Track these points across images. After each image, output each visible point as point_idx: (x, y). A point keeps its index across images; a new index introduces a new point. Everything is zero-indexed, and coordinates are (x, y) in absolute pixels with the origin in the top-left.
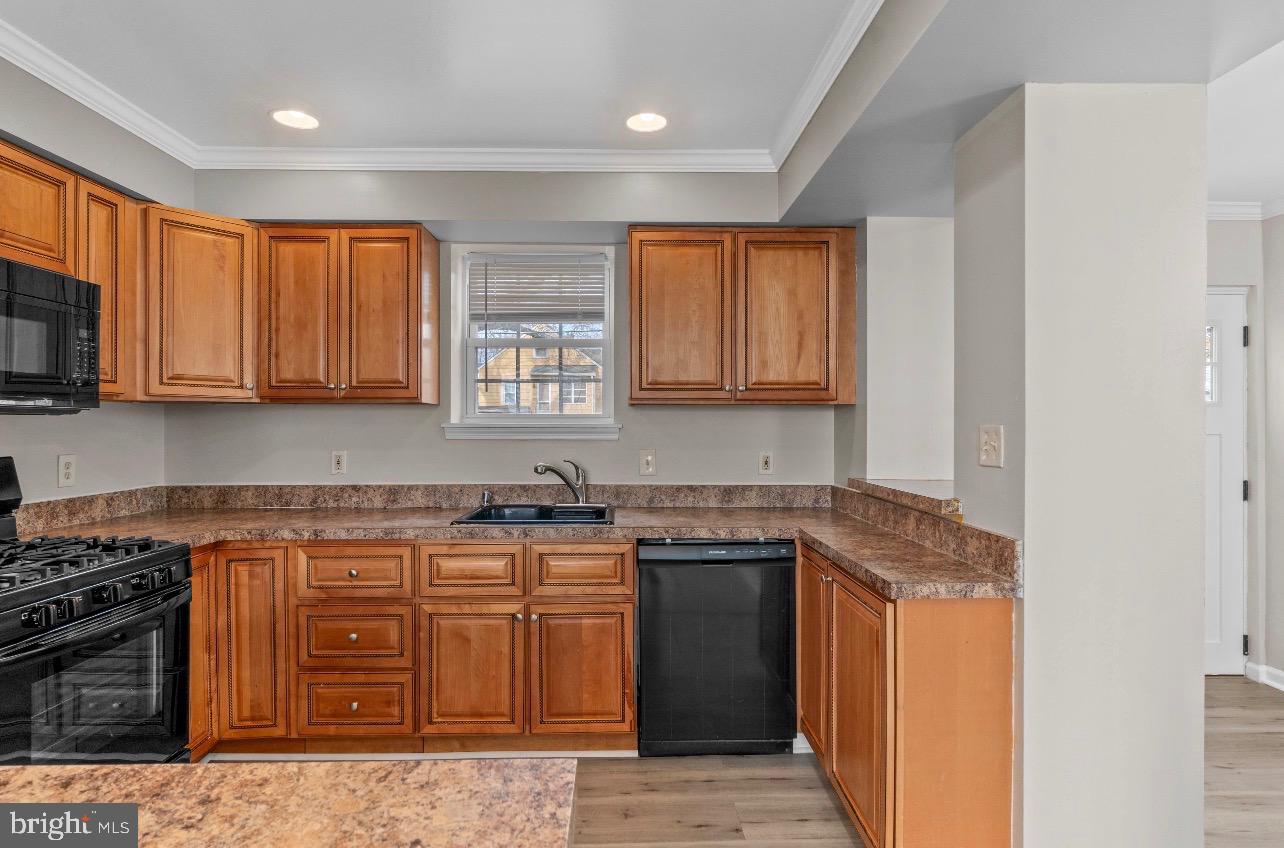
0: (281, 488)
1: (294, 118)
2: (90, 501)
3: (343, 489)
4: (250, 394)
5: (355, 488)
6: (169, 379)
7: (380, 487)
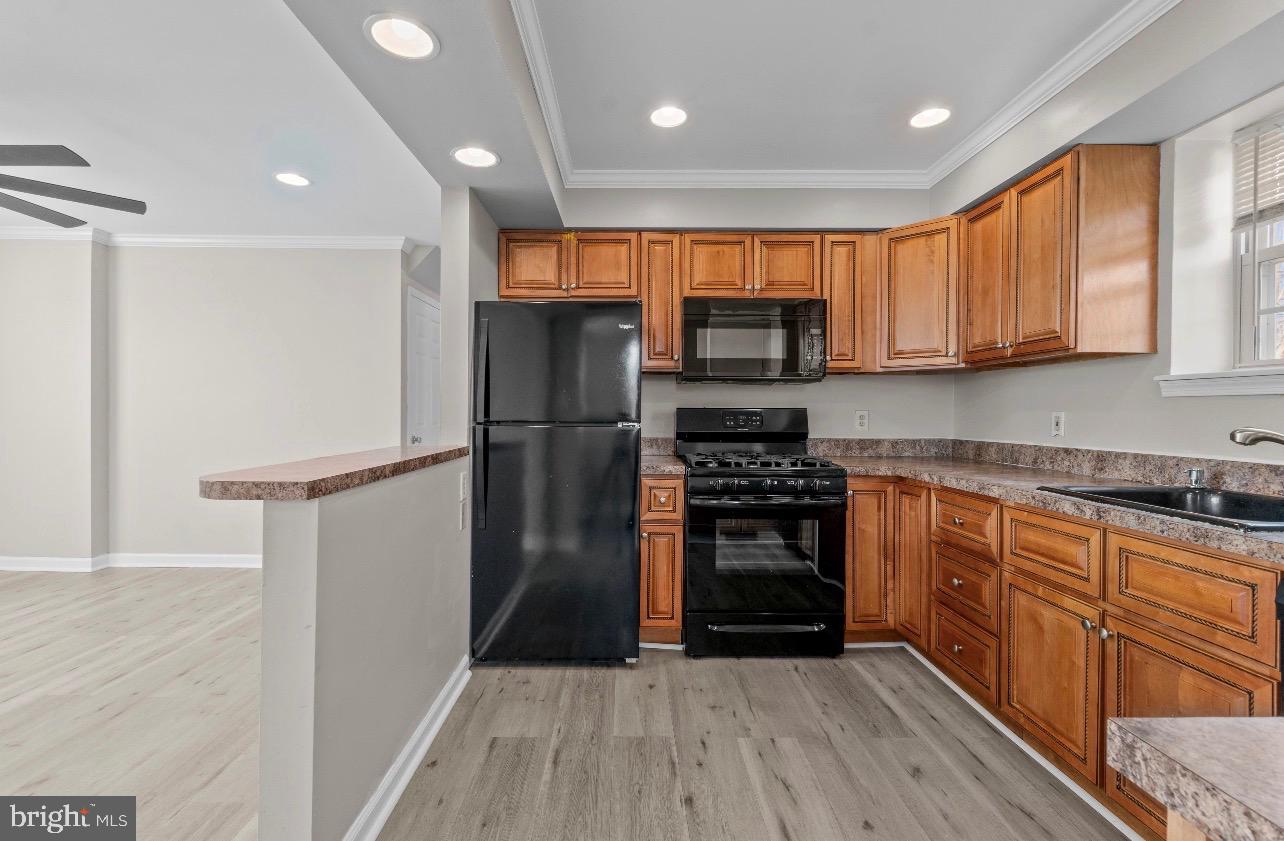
0: (1013, 446)
1: (930, 117)
2: (878, 442)
3: (1057, 450)
4: (954, 360)
5: (1067, 451)
6: (895, 354)
7: (1089, 451)
